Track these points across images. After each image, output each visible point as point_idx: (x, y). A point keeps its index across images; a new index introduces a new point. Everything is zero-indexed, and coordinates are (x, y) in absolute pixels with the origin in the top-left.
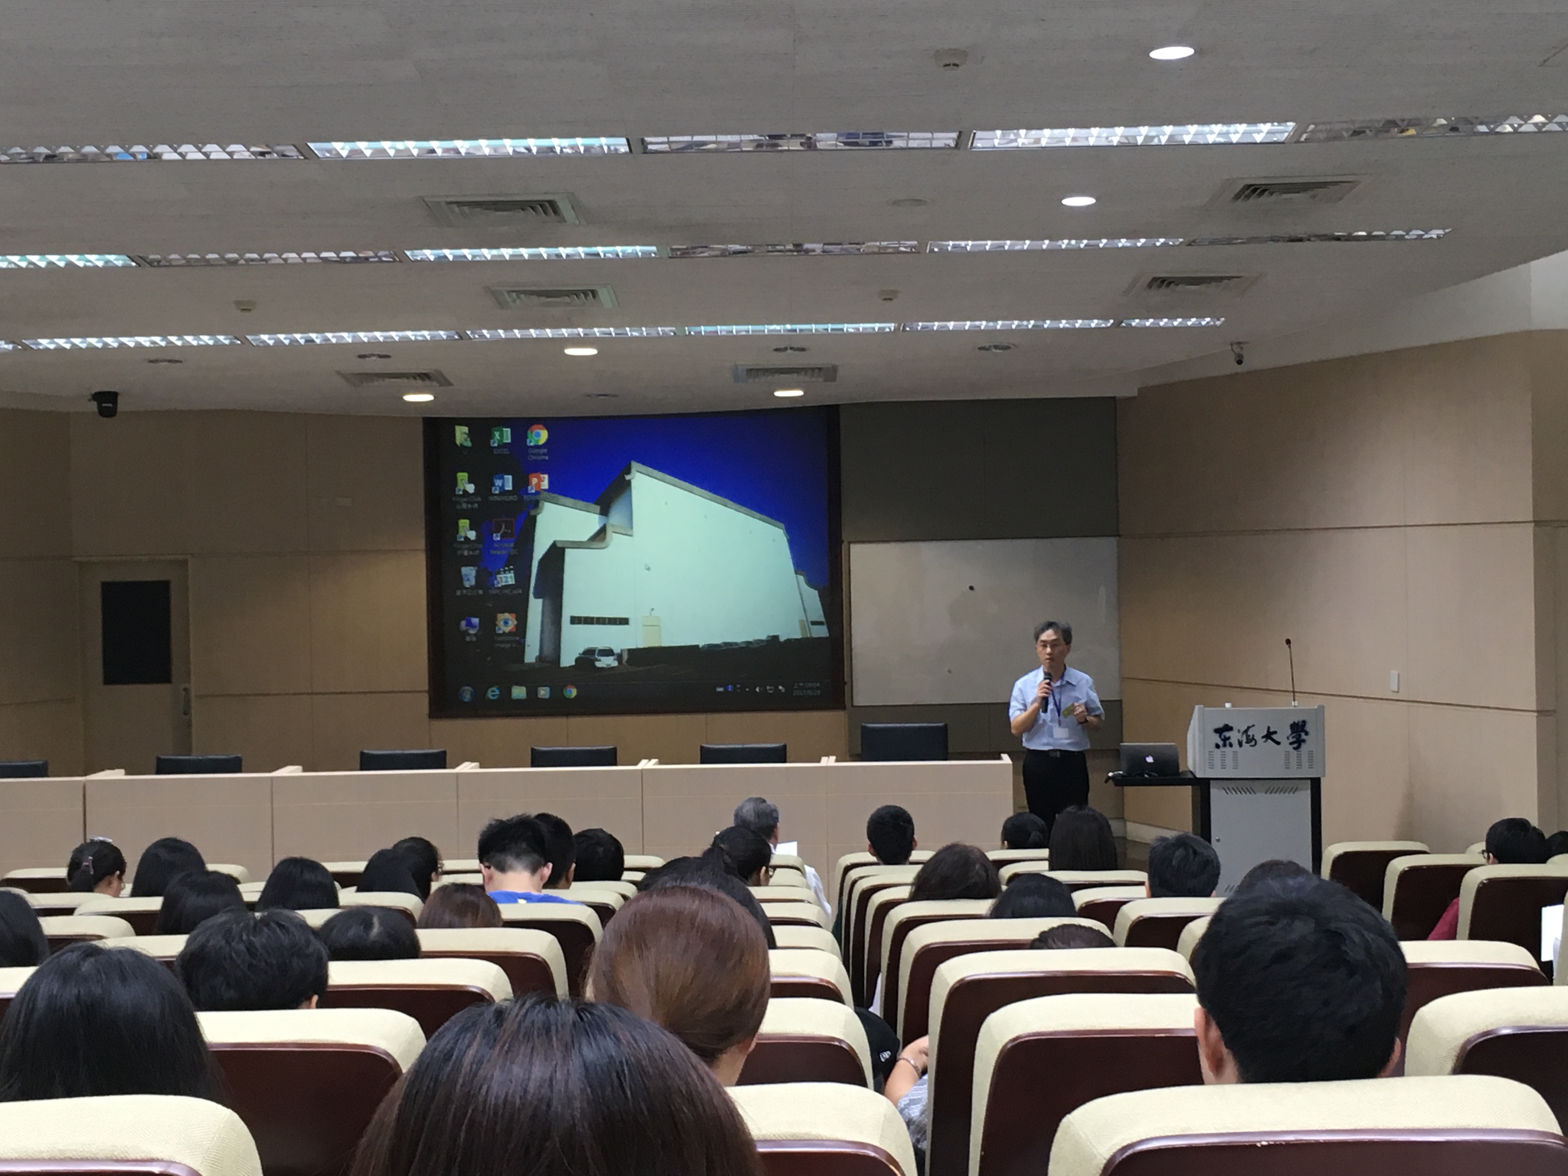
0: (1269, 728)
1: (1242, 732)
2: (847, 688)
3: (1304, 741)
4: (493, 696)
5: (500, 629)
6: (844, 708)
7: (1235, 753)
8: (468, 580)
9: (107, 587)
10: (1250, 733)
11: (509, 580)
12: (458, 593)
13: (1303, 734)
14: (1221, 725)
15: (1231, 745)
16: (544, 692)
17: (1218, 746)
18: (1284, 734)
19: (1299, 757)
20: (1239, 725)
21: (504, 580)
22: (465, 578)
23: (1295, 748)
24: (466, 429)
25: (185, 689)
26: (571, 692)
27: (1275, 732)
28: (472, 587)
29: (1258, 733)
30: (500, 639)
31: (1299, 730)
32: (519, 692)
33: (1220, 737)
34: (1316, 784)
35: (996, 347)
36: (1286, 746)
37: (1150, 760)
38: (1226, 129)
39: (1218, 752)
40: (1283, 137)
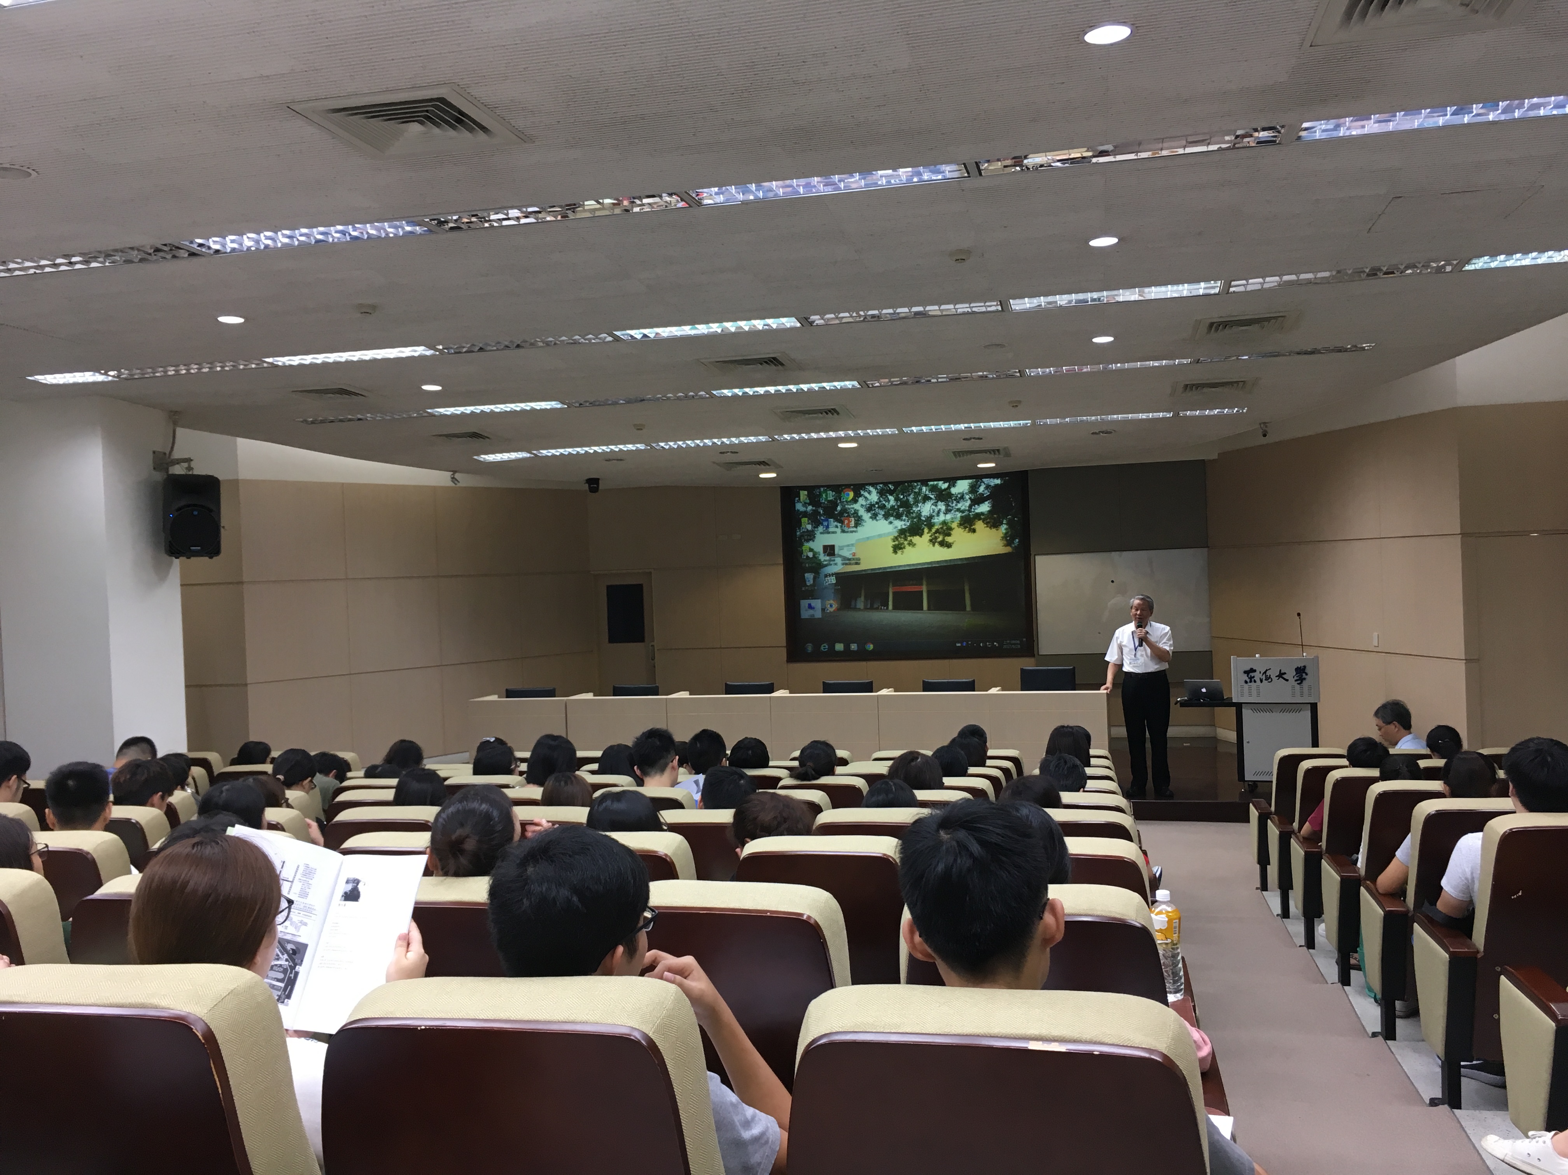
0: (1280, 670)
1: (1262, 673)
2: (1035, 643)
3: (1305, 679)
4: (824, 649)
5: (828, 610)
6: (1033, 656)
7: (1258, 687)
8: (809, 581)
9: (609, 588)
10: (1268, 673)
11: (833, 580)
12: (803, 589)
13: (1304, 674)
14: (1248, 668)
15: (1255, 681)
16: (854, 647)
17: (1246, 682)
18: (1291, 674)
19: (1302, 688)
20: (1260, 669)
21: (830, 580)
22: (807, 580)
23: (1298, 684)
24: (806, 492)
25: (652, 646)
26: (869, 646)
27: (1285, 673)
28: (811, 585)
29: (1273, 673)
30: (828, 615)
31: (1301, 672)
32: (839, 647)
33: (1248, 676)
34: (1314, 707)
35: (1103, 432)
36: (1292, 681)
37: (1204, 690)
38: (1175, 288)
39: (1246, 686)
40: (1217, 291)
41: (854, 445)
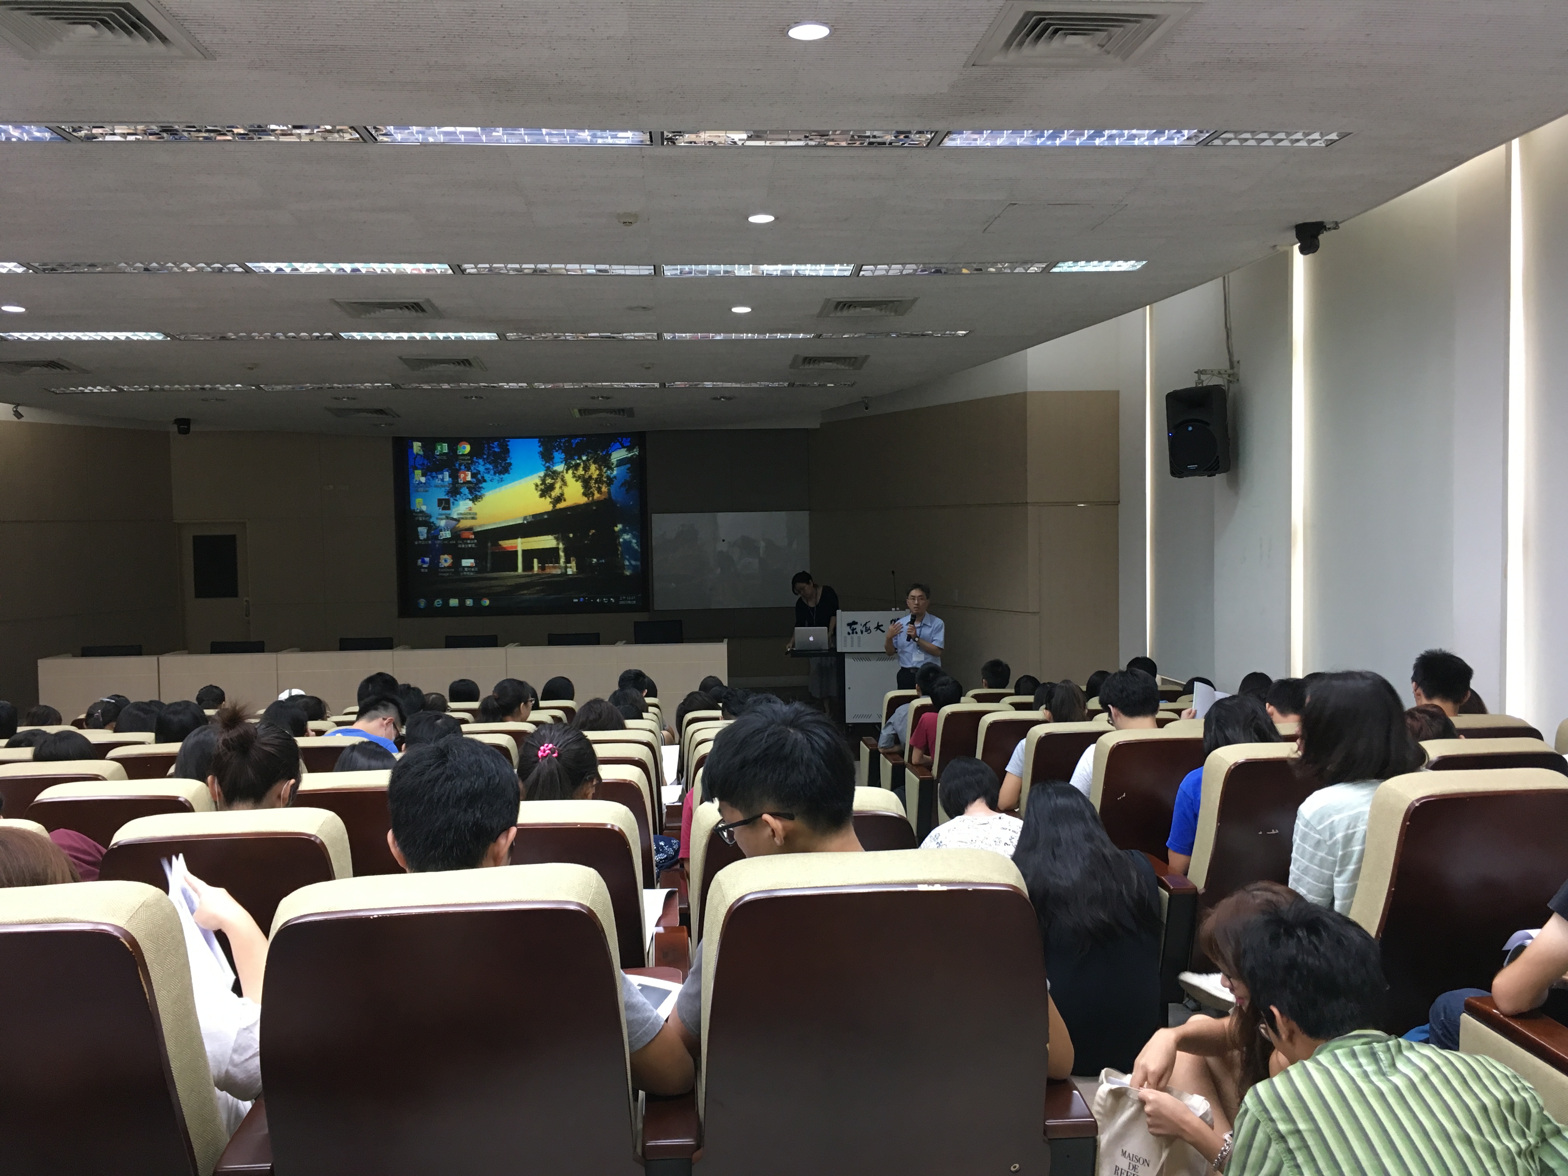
0: (878, 623)
1: (862, 625)
2: (651, 599)
4: (438, 604)
5: (442, 564)
6: (648, 611)
7: (859, 637)
8: (422, 535)
9: (198, 539)
10: (868, 625)
11: (447, 535)
12: (416, 543)
15: (856, 633)
16: (469, 602)
17: (849, 634)
20: (861, 621)
21: (444, 535)
22: (420, 534)
24: (420, 444)
25: (246, 601)
26: (485, 602)
28: (424, 540)
29: (872, 626)
30: (442, 570)
32: (454, 602)
33: (850, 628)
35: (725, 398)
37: (812, 639)
38: (814, 267)
39: (849, 637)
40: (848, 273)
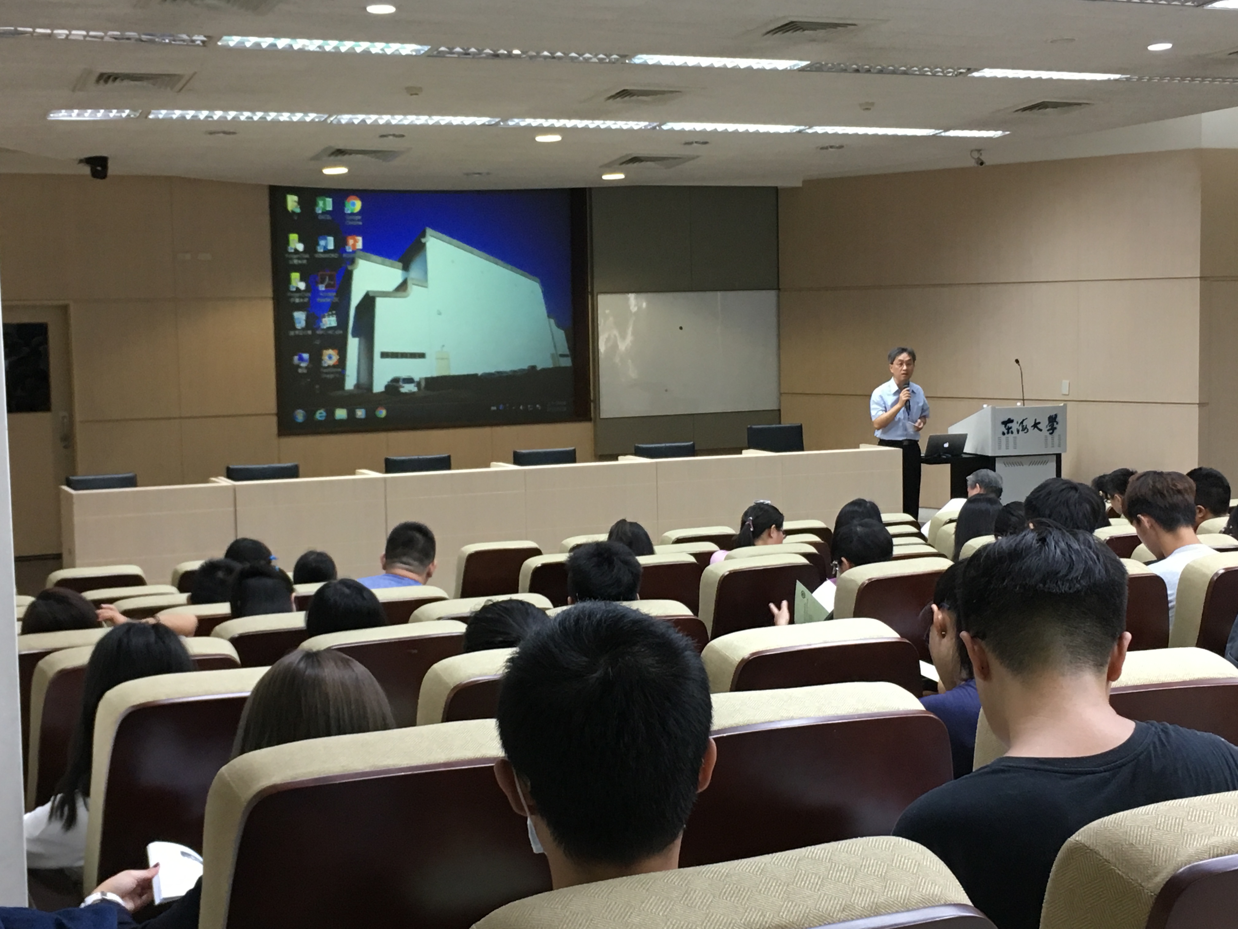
0: (1036, 420)
1: (1019, 423)
2: (594, 403)
3: (1055, 428)
4: (321, 417)
5: (325, 362)
6: (590, 420)
7: (1015, 438)
8: (300, 323)
10: (1024, 424)
11: (332, 322)
13: (1055, 424)
14: (1006, 419)
16: (360, 413)
17: (1004, 434)
18: (1044, 424)
19: (1052, 439)
20: (1017, 419)
21: (328, 323)
22: (296, 321)
23: (1050, 433)
24: (295, 198)
26: (381, 412)
27: (1039, 423)
28: (303, 329)
29: (1029, 423)
30: (325, 371)
31: (1053, 420)
32: (341, 414)
33: (1005, 426)
34: (1058, 457)
35: (831, 147)
36: (1045, 432)
37: (946, 445)
39: (1004, 437)
41: (557, 138)
